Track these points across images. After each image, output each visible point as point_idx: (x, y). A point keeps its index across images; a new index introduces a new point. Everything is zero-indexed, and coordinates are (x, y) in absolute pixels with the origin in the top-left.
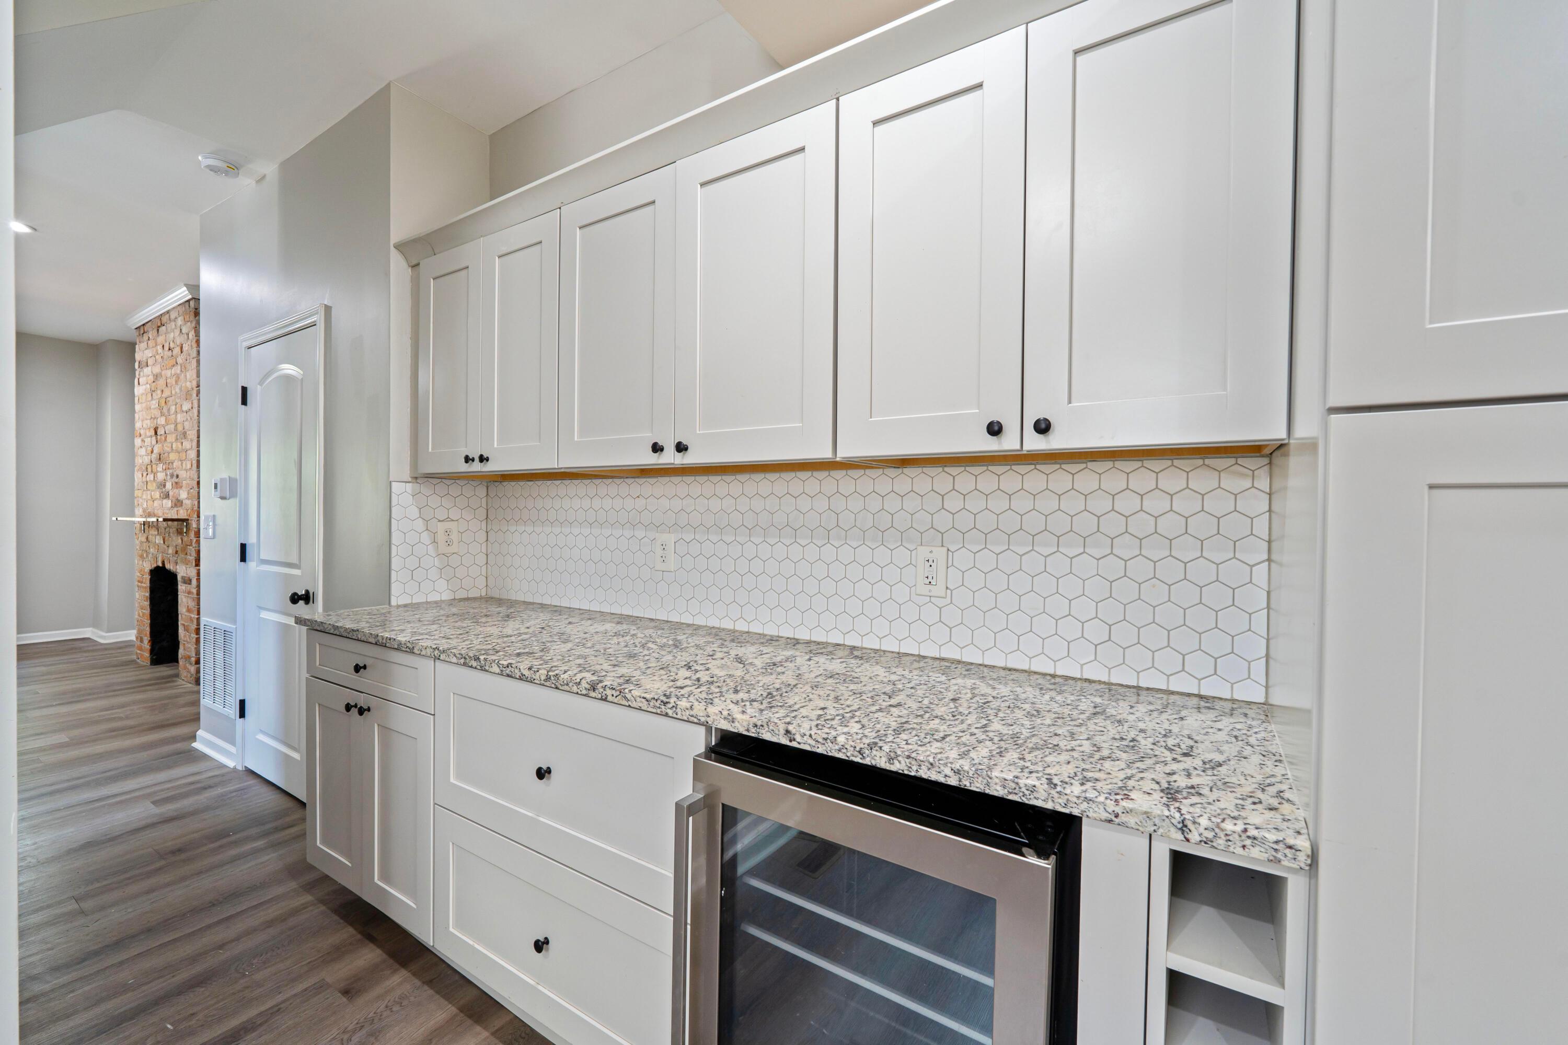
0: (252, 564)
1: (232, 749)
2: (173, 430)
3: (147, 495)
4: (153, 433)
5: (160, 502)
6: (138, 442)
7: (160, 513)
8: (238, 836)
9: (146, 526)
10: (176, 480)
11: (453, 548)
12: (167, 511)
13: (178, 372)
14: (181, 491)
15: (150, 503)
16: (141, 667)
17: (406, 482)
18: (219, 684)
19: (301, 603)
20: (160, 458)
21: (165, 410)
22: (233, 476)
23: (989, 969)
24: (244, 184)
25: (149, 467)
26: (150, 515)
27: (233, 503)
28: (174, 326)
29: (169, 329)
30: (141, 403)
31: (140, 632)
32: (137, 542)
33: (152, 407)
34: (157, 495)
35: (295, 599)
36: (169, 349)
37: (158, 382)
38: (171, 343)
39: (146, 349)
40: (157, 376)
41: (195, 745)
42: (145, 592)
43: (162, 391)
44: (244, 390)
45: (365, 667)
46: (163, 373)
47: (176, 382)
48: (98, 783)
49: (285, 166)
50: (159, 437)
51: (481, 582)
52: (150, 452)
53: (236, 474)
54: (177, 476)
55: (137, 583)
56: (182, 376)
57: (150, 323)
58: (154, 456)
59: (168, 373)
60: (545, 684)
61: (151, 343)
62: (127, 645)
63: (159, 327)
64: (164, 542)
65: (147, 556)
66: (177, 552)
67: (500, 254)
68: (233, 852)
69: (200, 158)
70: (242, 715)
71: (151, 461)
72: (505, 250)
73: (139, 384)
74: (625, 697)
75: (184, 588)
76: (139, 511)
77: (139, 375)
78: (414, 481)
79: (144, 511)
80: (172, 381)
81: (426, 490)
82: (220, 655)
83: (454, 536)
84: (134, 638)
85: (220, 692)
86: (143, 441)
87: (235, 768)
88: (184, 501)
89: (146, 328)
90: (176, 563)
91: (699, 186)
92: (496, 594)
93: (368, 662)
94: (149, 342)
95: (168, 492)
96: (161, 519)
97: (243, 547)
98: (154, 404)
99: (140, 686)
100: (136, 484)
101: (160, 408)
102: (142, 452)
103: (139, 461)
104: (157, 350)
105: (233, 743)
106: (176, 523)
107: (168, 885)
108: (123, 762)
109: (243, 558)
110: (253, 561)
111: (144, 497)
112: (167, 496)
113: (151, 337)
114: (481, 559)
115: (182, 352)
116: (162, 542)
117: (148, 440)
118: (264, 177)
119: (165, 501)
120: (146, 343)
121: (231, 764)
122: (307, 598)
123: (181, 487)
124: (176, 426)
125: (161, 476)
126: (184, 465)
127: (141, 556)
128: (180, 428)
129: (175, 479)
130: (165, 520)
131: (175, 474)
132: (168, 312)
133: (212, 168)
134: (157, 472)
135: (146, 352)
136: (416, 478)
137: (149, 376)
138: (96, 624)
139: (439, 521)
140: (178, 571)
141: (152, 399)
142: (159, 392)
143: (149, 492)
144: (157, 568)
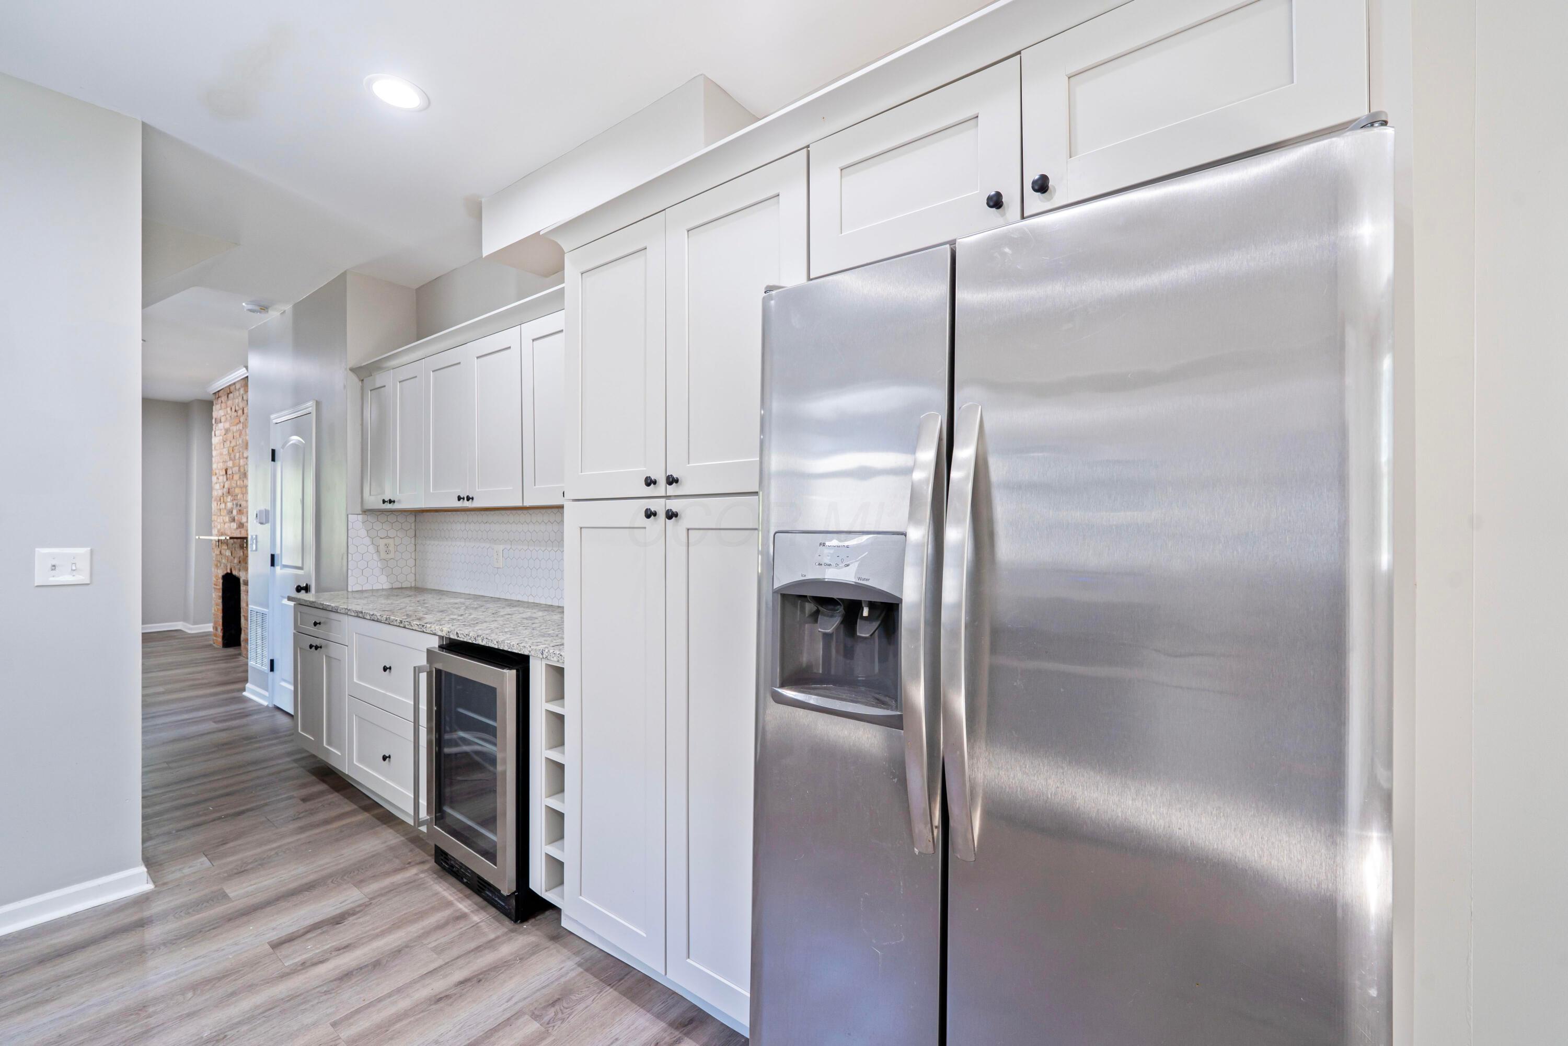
0: (278, 568)
1: (267, 694)
2: (237, 471)
3: (220, 520)
4: (224, 472)
5: (229, 524)
6: (214, 479)
7: (229, 532)
8: (261, 738)
9: (220, 543)
10: (240, 509)
11: (391, 555)
12: (234, 532)
13: (241, 428)
14: (243, 517)
15: (222, 524)
16: (215, 649)
17: (358, 514)
18: (259, 651)
19: (303, 592)
20: (229, 492)
21: (232, 456)
22: (267, 508)
23: (495, 719)
24: (273, 315)
25: (222, 498)
26: (222, 535)
27: (268, 526)
28: (238, 395)
29: (235, 396)
30: (217, 450)
31: (215, 623)
32: (214, 555)
33: (224, 453)
34: (227, 519)
35: (299, 589)
36: (235, 411)
37: (228, 435)
38: (237, 406)
39: (220, 410)
40: (227, 430)
41: (244, 693)
42: (220, 592)
43: (231, 442)
44: (273, 451)
45: (320, 623)
46: (231, 428)
47: (240, 436)
48: (181, 713)
49: (296, 307)
50: (228, 476)
51: (411, 578)
52: (222, 487)
53: (269, 508)
54: (240, 506)
55: (213, 586)
56: (243, 432)
57: (222, 391)
58: (225, 490)
59: (235, 428)
60: (386, 622)
61: (223, 405)
62: (205, 635)
63: (228, 394)
64: (232, 555)
65: (220, 565)
66: (240, 562)
67: (400, 380)
68: (257, 745)
69: (244, 304)
70: (272, 669)
71: (223, 494)
72: (401, 378)
73: (215, 435)
74: (411, 625)
75: (244, 588)
76: (215, 531)
77: (215, 429)
78: (364, 513)
79: (218, 531)
80: (237, 435)
81: (371, 519)
82: (259, 630)
83: (391, 548)
84: (211, 629)
85: (259, 656)
86: (218, 478)
87: (267, 706)
88: (245, 524)
89: (220, 394)
90: (240, 570)
91: (476, 358)
92: (419, 585)
93: (322, 620)
94: (222, 404)
95: (234, 517)
96: (228, 538)
97: (273, 556)
98: (225, 451)
99: (214, 660)
100: (213, 511)
101: (229, 454)
102: (217, 486)
103: (215, 493)
104: (227, 412)
105: (267, 690)
106: (239, 540)
107: (218, 758)
108: (198, 702)
109: (273, 564)
110: (278, 566)
111: (218, 521)
112: (233, 520)
113: (223, 401)
114: (411, 563)
115: (243, 413)
116: (230, 554)
117: (221, 478)
118: (284, 311)
119: (232, 524)
120: (220, 405)
121: (265, 703)
122: (307, 589)
123: (243, 513)
124: (239, 468)
125: (229, 505)
126: (245, 497)
127: (217, 566)
128: (242, 470)
129: (238, 508)
130: (231, 538)
131: (239, 504)
132: (234, 384)
133: (251, 310)
134: (227, 502)
135: (220, 411)
136: (365, 512)
137: (221, 430)
138: (185, 619)
139: (381, 538)
140: (241, 576)
141: (224, 447)
142: (228, 442)
143: (221, 517)
144: (227, 574)
